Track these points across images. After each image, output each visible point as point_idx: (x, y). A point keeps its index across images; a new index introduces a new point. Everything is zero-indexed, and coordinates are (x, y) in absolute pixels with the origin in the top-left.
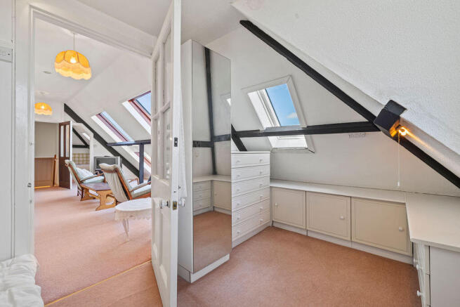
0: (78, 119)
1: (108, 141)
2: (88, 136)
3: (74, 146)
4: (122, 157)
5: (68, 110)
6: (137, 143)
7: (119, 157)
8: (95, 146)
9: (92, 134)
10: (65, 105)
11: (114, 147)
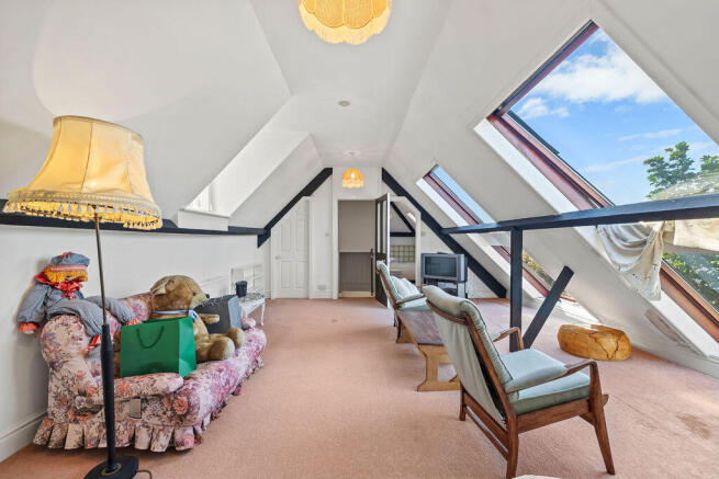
0: (400, 191)
1: (444, 225)
2: (414, 217)
3: (393, 234)
4: (467, 255)
5: (387, 178)
6: (502, 226)
7: (462, 256)
8: (423, 234)
9: (419, 214)
10: (384, 171)
11: (453, 236)
